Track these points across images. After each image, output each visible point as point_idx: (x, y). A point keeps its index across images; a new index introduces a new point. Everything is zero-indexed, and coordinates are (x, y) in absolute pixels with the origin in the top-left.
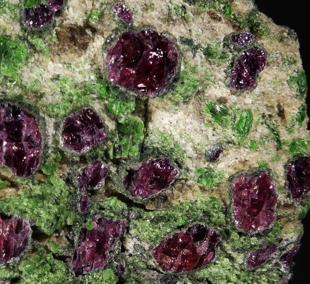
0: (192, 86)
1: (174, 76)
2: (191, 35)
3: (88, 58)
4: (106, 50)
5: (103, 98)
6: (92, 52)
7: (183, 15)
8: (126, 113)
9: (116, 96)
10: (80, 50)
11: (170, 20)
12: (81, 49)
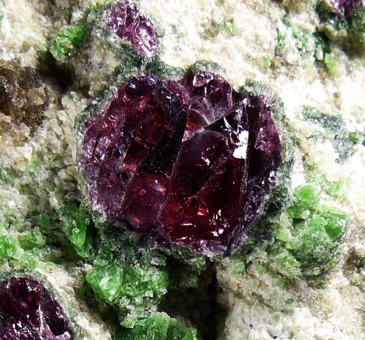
0: (323, 229)
1: (267, 197)
2: (339, 107)
3: (46, 151)
4: (83, 124)
5: (80, 258)
6: (58, 137)
7: (320, 56)
8: (138, 300)
9: (113, 252)
10: (16, 124)
11: (279, 65)
12: (21, 122)
